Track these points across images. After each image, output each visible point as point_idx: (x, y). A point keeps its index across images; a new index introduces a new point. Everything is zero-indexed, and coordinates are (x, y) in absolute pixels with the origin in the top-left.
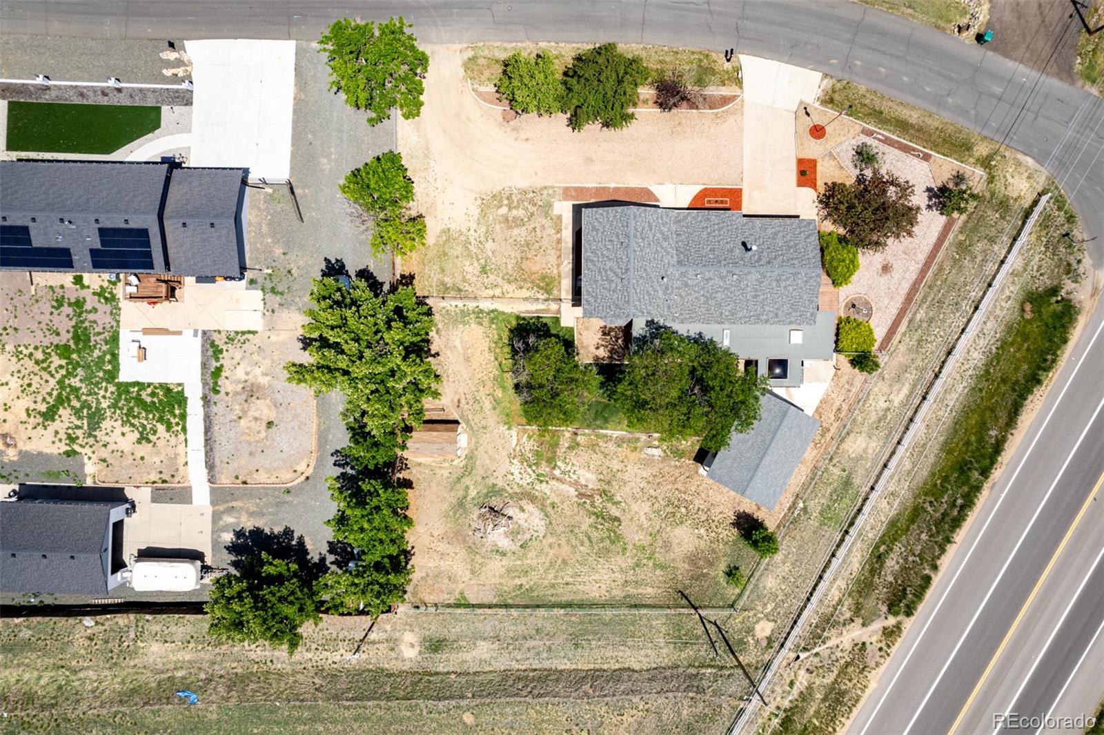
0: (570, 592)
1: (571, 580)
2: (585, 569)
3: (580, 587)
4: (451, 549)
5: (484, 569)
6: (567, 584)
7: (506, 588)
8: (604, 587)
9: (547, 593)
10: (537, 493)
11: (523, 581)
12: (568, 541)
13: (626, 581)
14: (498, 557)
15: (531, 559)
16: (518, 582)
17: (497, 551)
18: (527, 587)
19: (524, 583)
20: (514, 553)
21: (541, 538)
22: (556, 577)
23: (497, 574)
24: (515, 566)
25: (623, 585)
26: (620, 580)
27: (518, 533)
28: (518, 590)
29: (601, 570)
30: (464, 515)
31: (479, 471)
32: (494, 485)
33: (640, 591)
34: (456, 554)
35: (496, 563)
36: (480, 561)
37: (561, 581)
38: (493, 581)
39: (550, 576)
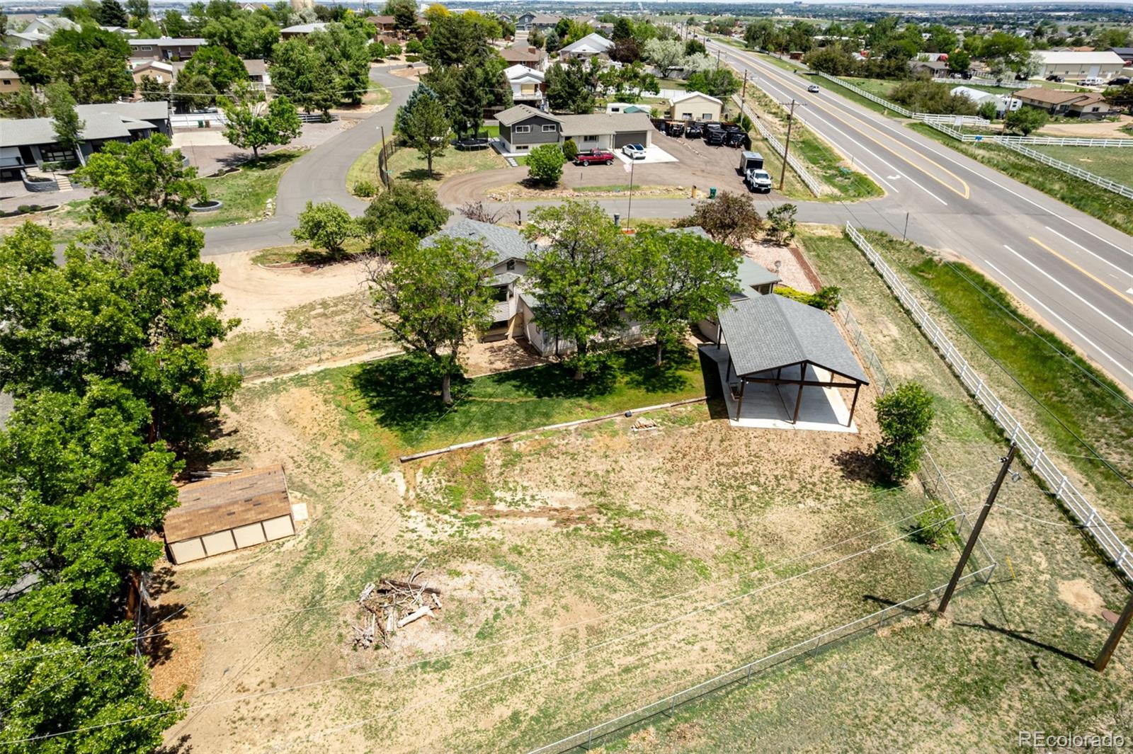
0: (645, 684)
1: (630, 660)
2: (649, 629)
3: (659, 666)
4: (298, 702)
5: (403, 713)
6: (627, 670)
7: (476, 737)
8: (712, 646)
9: (590, 707)
10: (476, 544)
11: (517, 702)
12: (581, 594)
13: (748, 618)
14: (432, 676)
15: (514, 653)
16: (502, 712)
17: (424, 665)
18: (533, 712)
19: (522, 707)
20: (469, 654)
21: (518, 607)
22: (592, 667)
23: (442, 712)
24: (483, 678)
25: (750, 628)
26: (738, 622)
27: (463, 615)
28: (513, 728)
29: (683, 618)
30: (322, 624)
31: (342, 544)
32: (380, 557)
33: (792, 624)
34: (316, 706)
35: (430, 690)
36: (386, 700)
37: (607, 670)
38: (436, 733)
39: (580, 669)
